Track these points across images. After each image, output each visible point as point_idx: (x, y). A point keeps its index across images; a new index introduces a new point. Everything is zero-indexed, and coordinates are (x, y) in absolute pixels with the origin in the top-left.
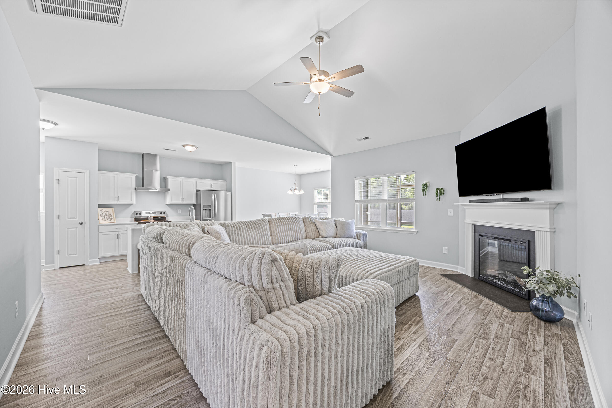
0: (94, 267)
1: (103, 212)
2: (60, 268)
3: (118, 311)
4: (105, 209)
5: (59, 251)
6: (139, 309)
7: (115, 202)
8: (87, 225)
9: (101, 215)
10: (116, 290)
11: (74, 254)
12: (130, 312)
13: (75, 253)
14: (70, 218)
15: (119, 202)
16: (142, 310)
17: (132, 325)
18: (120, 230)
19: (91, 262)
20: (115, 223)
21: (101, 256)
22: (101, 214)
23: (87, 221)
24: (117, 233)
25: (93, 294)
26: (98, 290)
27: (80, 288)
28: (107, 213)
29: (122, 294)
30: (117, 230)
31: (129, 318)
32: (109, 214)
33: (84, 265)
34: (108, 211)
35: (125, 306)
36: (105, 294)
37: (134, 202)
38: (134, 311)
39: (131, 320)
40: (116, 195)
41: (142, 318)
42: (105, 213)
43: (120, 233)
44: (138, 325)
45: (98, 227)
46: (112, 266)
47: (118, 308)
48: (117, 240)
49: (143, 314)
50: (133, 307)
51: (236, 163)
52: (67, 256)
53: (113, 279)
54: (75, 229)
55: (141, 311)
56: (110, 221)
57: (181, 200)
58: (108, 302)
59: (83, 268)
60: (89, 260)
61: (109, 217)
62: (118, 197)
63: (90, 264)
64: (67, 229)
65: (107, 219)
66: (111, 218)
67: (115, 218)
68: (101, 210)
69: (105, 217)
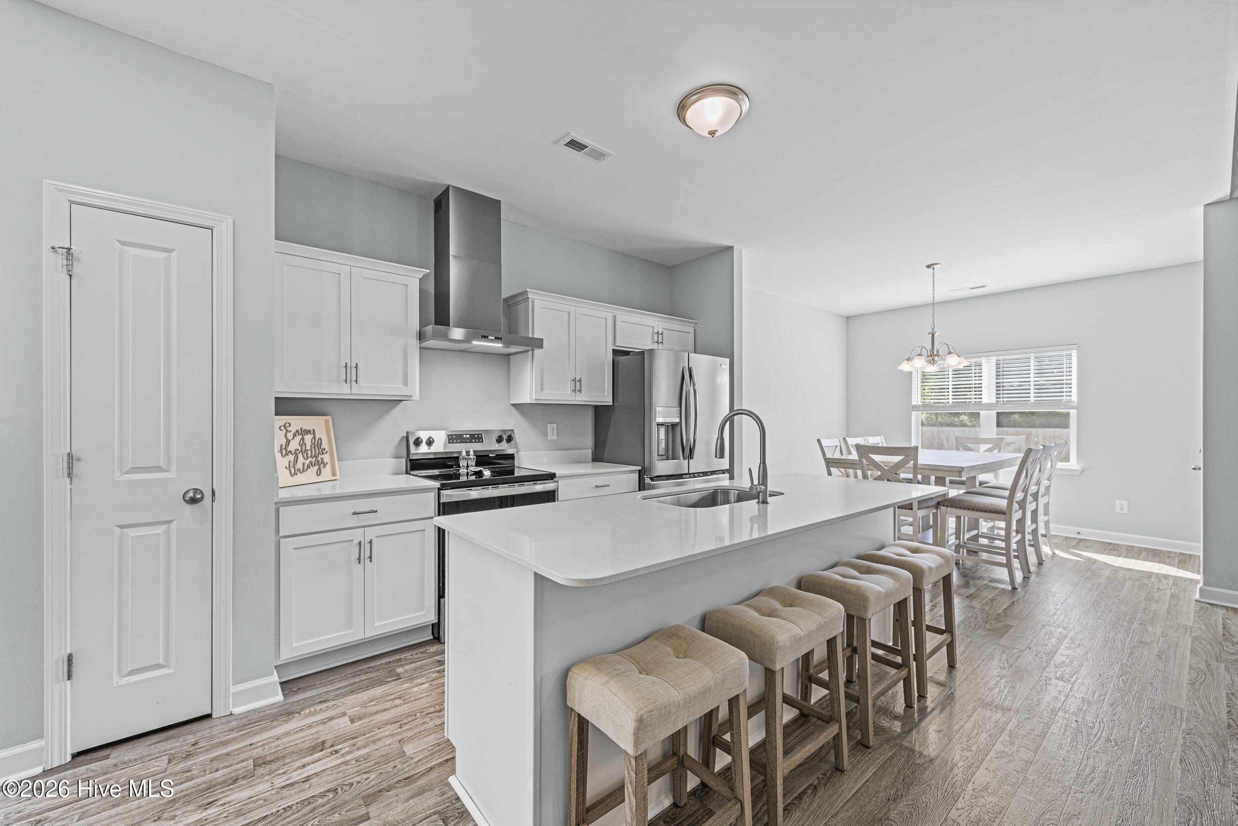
1: (290, 436)
2: (79, 755)
4: (298, 422)
5: (70, 659)
7: (343, 391)
8: (225, 500)
9: (285, 450)
11: (158, 666)
13: (161, 661)
14: (134, 470)
15: (355, 391)
18: (371, 519)
19: (241, 697)
21: (286, 654)
22: (284, 442)
24: (357, 535)
28: (308, 438)
30: (355, 521)
32: (313, 445)
33: (208, 716)
34: (308, 431)
37: (414, 389)
40: (345, 359)
42: (299, 437)
43: (371, 533)
45: (277, 511)
48: (360, 567)
51: (743, 251)
52: (117, 681)
54: (159, 530)
56: (319, 473)
57: (570, 386)
60: (233, 689)
61: (315, 456)
62: (356, 367)
63: (237, 711)
64: (118, 531)
65: (308, 467)
66: (323, 462)
67: (338, 461)
68: (285, 426)
69: (300, 456)
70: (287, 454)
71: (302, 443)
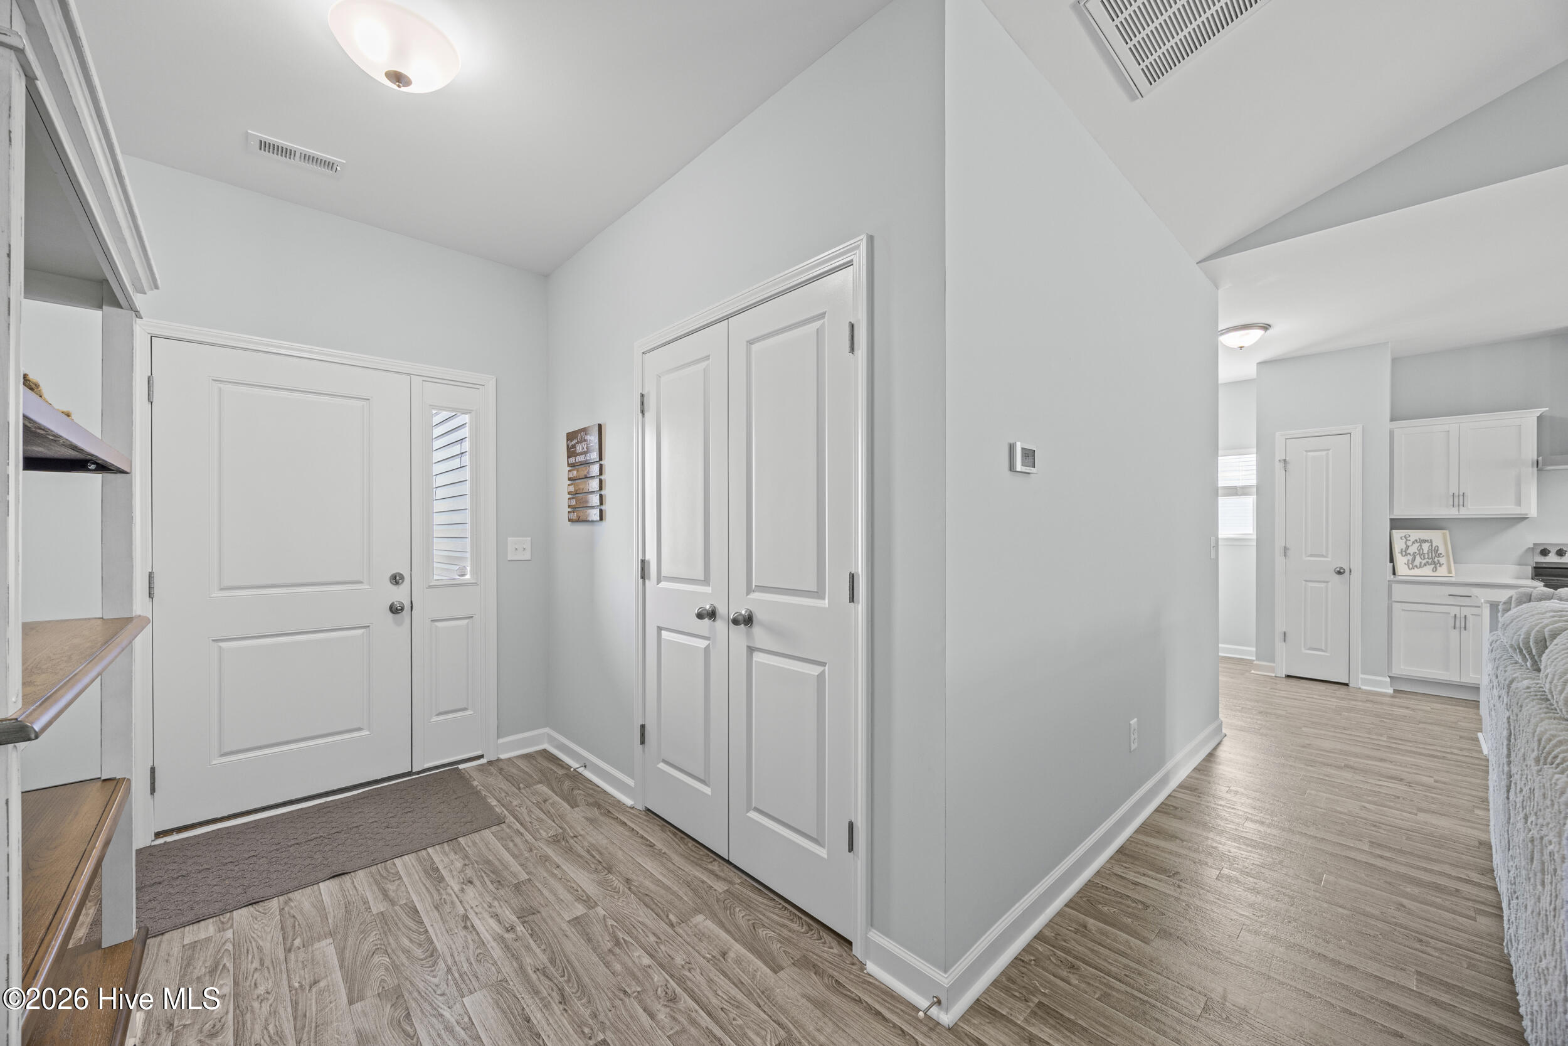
0: (1371, 698)
1: (1409, 543)
2: (1288, 676)
3: (1381, 857)
4: (1415, 534)
5: (1285, 633)
6: (1457, 890)
7: (1453, 513)
8: (1356, 577)
9: (1405, 553)
10: (1406, 788)
11: (1322, 650)
12: (1419, 883)
13: (1323, 648)
14: (1311, 556)
15: (1464, 513)
16: (1470, 904)
17: (1406, 928)
18: (1467, 601)
19: (1365, 681)
20: (1453, 580)
21: (1396, 672)
22: (1404, 547)
23: (1356, 565)
24: (1455, 611)
25: (1333, 771)
26: (1352, 768)
27: (1308, 742)
28: (1426, 546)
29: (1421, 810)
30: (1452, 601)
31: (1405, 901)
32: (1430, 550)
33: (1346, 685)
34: (1426, 541)
35: (1412, 854)
36: (1365, 786)
37: (1532, 510)
38: (1438, 888)
39: (1410, 913)
40: (1454, 489)
41: (1457, 929)
42: (1417, 545)
43: (1465, 611)
44: (1428, 944)
45: (1392, 587)
46: (1428, 712)
47: (1386, 847)
48: (1456, 632)
49: (1468, 917)
50: (1440, 873)
52: (1304, 651)
53: (1411, 752)
54: (1323, 585)
55: (1464, 902)
56: (1435, 570)
58: (1364, 814)
59: (1342, 691)
60: (1361, 676)
61: (1432, 558)
62: (1463, 495)
63: (1363, 687)
64: (1304, 582)
65: (1425, 565)
66: (1439, 562)
67: (1455, 563)
68: (1405, 537)
69: (1418, 557)
70: (1406, 555)
71: (1420, 548)
